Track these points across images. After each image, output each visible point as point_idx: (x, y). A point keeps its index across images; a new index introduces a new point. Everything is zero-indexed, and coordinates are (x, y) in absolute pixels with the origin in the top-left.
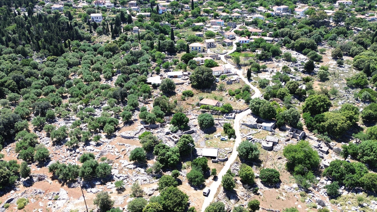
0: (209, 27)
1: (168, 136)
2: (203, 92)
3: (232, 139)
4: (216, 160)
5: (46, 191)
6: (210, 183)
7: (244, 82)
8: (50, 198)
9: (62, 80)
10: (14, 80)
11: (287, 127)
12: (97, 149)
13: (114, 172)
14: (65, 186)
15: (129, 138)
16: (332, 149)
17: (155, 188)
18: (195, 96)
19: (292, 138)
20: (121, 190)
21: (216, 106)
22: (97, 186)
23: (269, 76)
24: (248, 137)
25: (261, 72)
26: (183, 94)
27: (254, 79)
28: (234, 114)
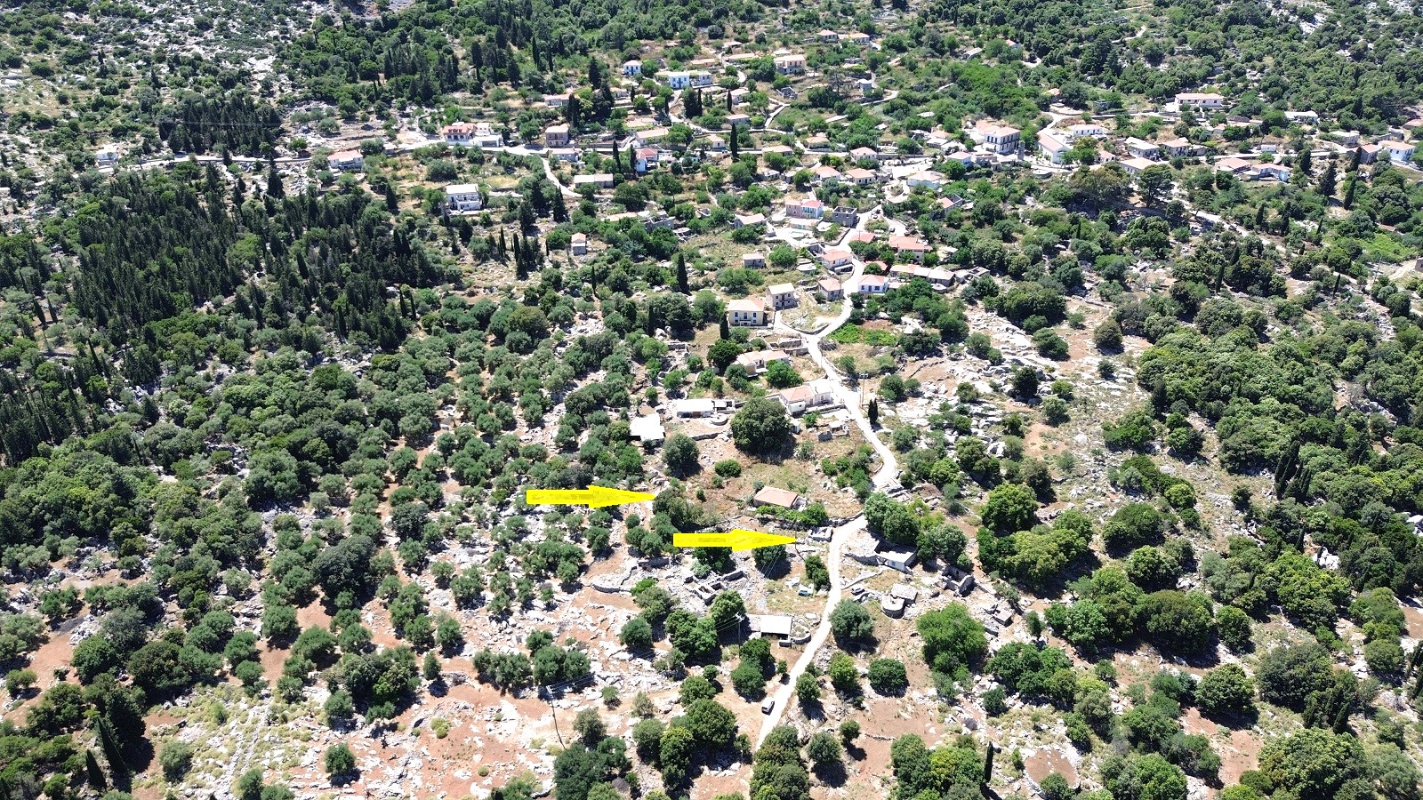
0: (781, 224)
1: (689, 586)
2: (764, 461)
3: (822, 592)
4: (788, 641)
5: (477, 705)
6: (776, 688)
7: (861, 433)
8: (487, 717)
9: (424, 427)
10: (323, 438)
11: (939, 562)
12: (549, 618)
13: (595, 668)
14: (507, 695)
15: (610, 591)
16: (1020, 612)
17: (675, 700)
18: (743, 475)
19: (946, 588)
20: (613, 703)
21: (792, 507)
22: (567, 696)
23: (922, 414)
24: (855, 587)
25: (904, 399)
26: (718, 471)
27: (885, 421)
28: (829, 529)
